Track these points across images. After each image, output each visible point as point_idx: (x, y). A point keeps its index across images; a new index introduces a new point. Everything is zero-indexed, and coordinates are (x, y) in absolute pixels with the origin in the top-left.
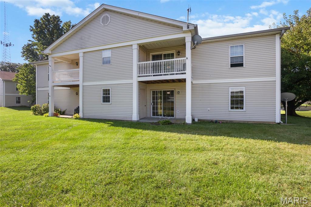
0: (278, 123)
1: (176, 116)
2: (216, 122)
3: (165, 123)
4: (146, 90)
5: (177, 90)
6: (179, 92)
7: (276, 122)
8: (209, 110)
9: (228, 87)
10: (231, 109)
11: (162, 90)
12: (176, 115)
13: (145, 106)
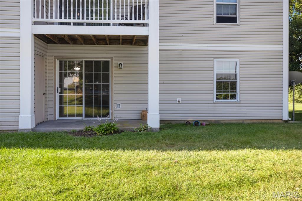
0: (285, 121)
1: (115, 115)
2: (197, 124)
3: (106, 130)
4: (45, 57)
5: (116, 62)
6: (122, 64)
7: (283, 120)
8: (179, 101)
9: (212, 59)
10: (217, 99)
11: (84, 60)
12: (115, 112)
13: (44, 94)
